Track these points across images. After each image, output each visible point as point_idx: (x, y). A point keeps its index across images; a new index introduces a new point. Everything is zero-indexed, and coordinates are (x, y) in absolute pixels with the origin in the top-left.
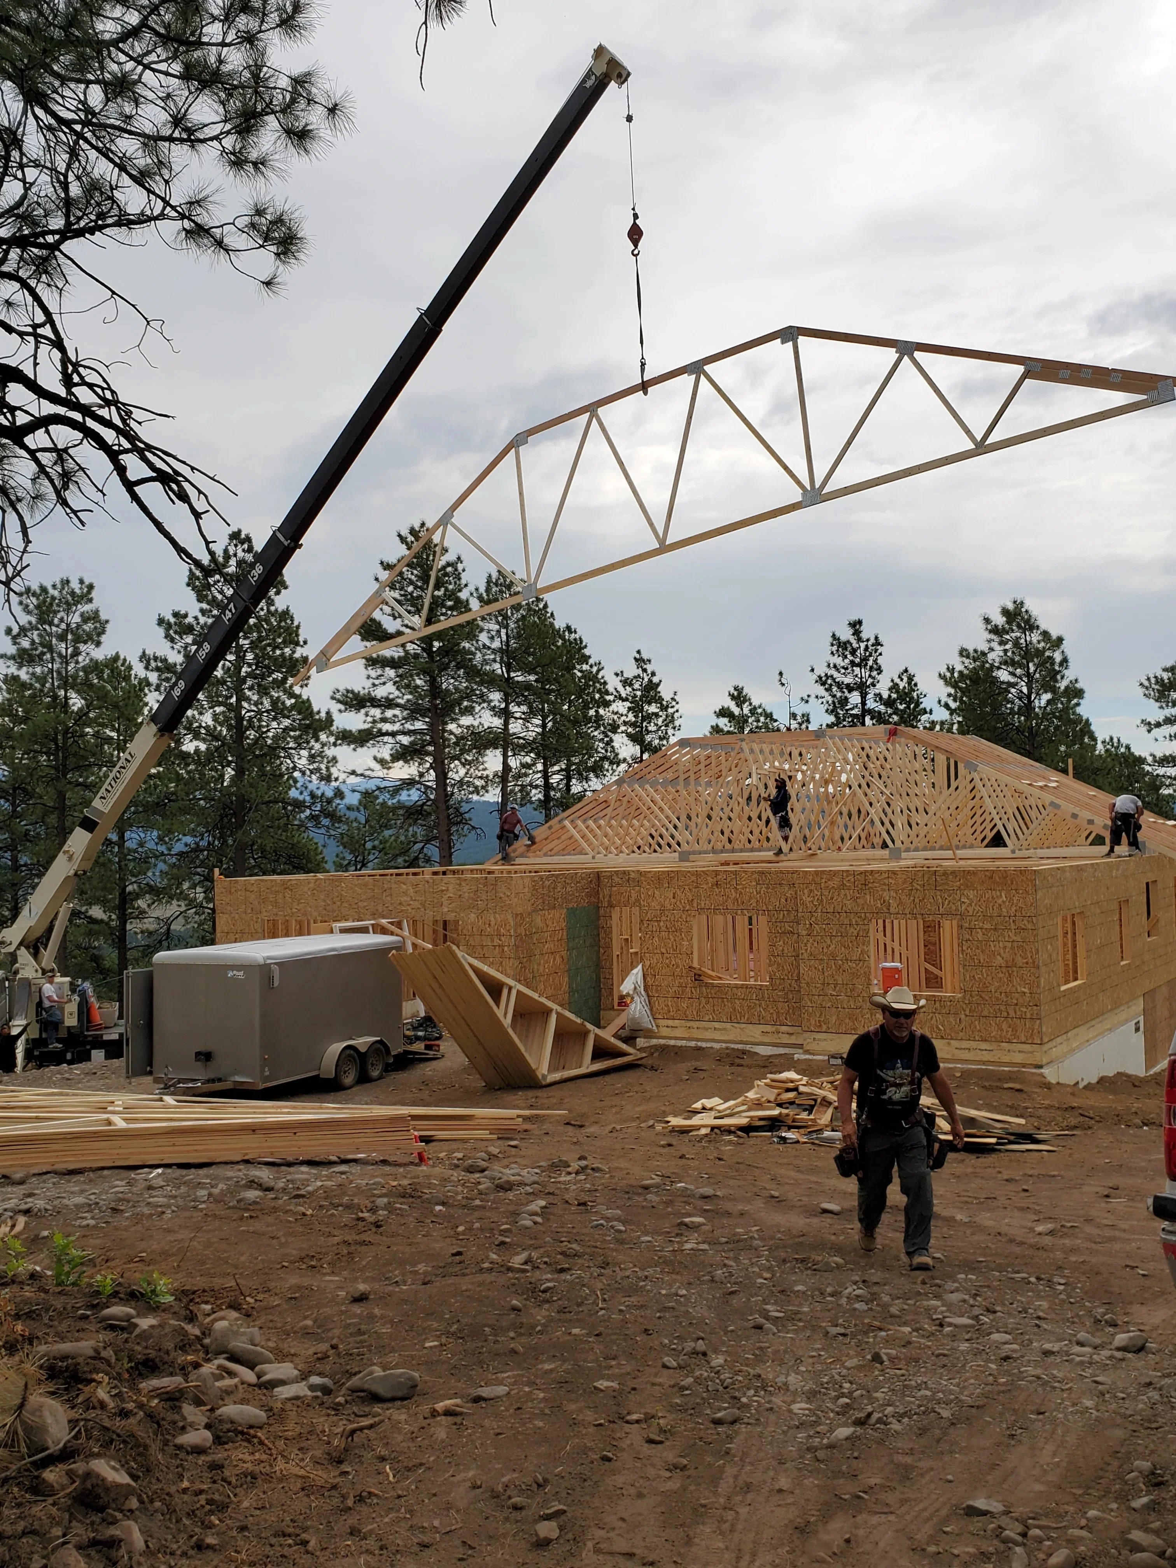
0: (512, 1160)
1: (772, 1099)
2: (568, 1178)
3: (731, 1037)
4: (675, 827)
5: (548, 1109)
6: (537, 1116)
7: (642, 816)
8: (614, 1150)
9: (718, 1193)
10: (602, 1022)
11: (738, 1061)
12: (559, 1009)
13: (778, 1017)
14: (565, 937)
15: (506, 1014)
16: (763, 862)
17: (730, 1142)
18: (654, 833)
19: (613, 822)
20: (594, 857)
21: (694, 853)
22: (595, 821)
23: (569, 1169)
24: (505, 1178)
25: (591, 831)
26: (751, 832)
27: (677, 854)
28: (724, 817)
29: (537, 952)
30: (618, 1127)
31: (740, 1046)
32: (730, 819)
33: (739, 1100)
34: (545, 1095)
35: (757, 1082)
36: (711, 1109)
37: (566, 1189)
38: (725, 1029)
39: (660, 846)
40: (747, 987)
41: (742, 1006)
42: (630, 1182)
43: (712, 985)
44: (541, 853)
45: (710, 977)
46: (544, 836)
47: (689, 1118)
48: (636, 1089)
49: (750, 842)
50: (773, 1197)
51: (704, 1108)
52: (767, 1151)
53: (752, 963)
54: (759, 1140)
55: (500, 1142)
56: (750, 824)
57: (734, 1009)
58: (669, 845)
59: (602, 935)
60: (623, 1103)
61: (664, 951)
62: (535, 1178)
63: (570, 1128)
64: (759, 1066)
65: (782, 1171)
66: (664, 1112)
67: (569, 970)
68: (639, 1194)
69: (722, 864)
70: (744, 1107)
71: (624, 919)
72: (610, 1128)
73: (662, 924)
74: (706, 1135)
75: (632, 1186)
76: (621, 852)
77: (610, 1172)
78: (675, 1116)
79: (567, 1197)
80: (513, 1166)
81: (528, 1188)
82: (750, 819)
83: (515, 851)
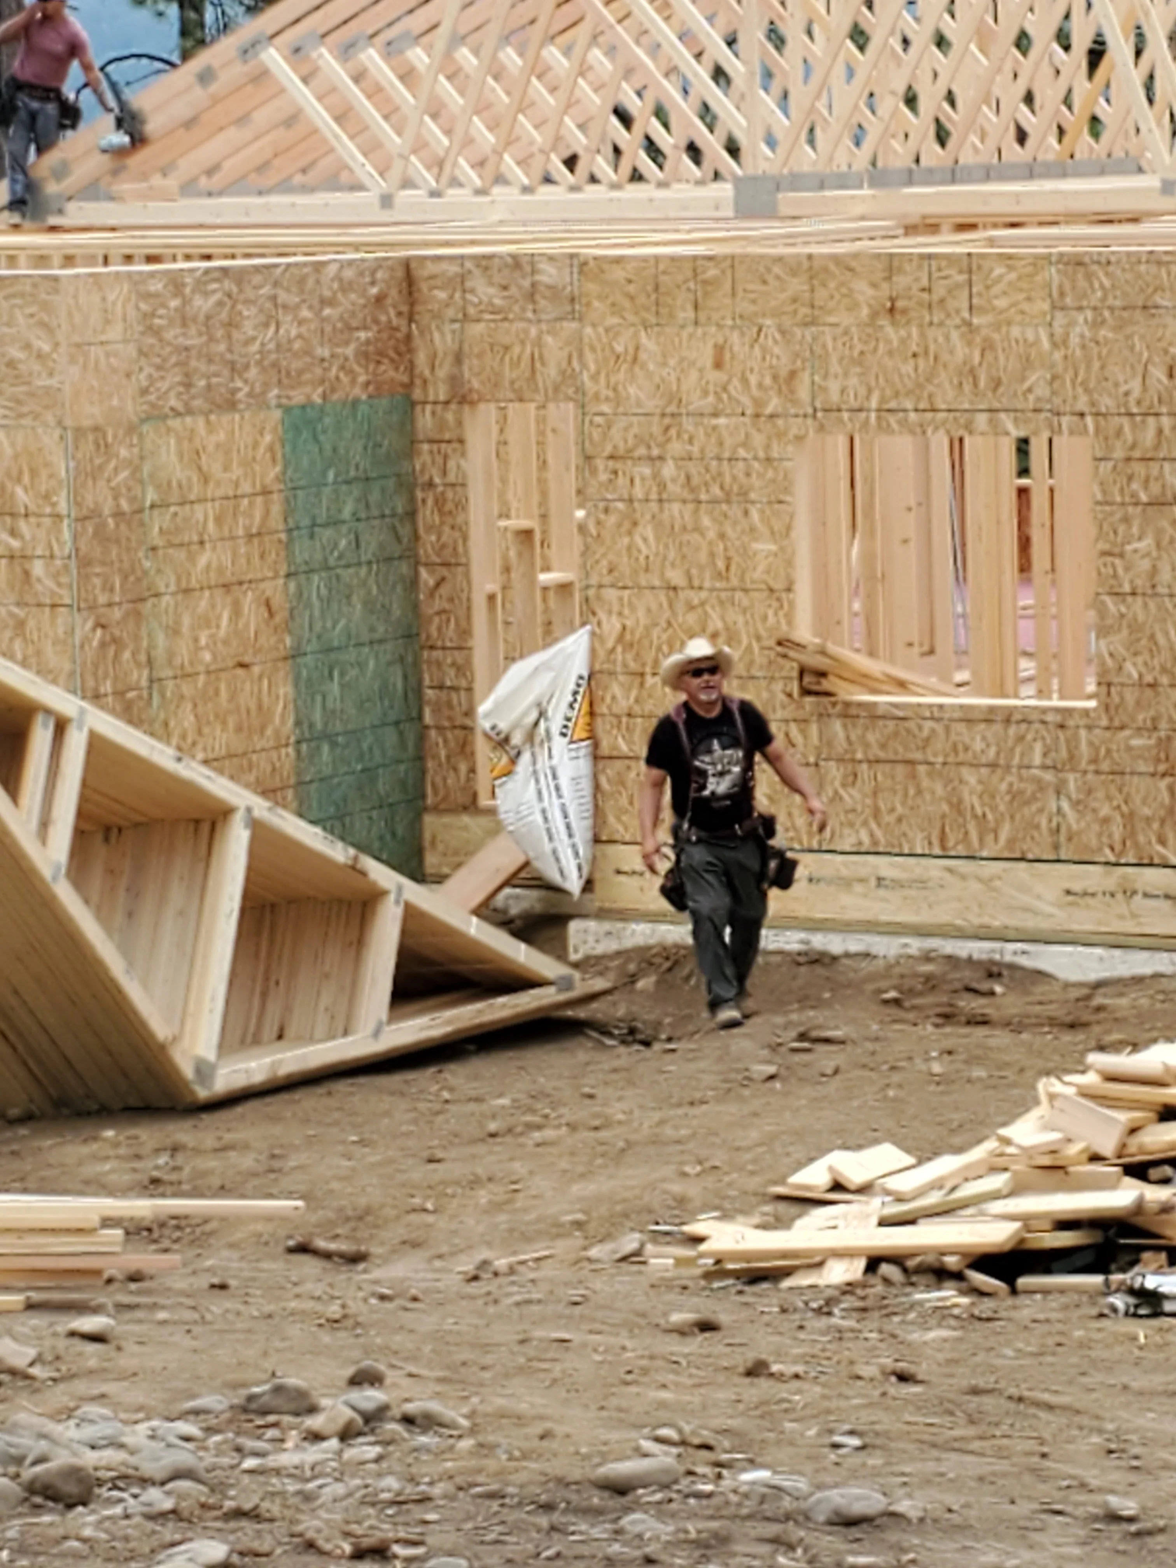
0: (81, 1387)
1: (1108, 1148)
2: (314, 1453)
3: (942, 915)
4: (719, 74)
5: (223, 1191)
6: (179, 1221)
7: (582, 33)
8: (485, 1347)
9: (903, 1506)
10: (431, 861)
11: (969, 1004)
12: (261, 807)
13: (1130, 833)
14: (276, 521)
15: (45, 824)
16: (1073, 218)
17: (942, 1313)
18: (634, 105)
19: (465, 55)
20: (386, 201)
21: (796, 181)
22: (390, 50)
23: (315, 1422)
24: (61, 1459)
25: (375, 92)
26: (1029, 99)
27: (725, 190)
28: (921, 37)
29: (166, 582)
30: (501, 1263)
31: (978, 949)
32: (941, 42)
33: (978, 1153)
34: (209, 1141)
35: (1047, 1085)
36: (864, 1189)
37: (308, 1497)
38: (922, 883)
39: (653, 149)
40: (1008, 717)
41: (988, 794)
42: (558, 1467)
43: (873, 714)
44: (172, 183)
45: (865, 681)
46: (181, 110)
47: (780, 1223)
48: (567, 1113)
49: (1022, 137)
50: (1114, 1518)
51: (837, 1186)
52: (1083, 1345)
53: (1026, 628)
54: (1055, 1301)
55: (37, 1321)
56: (1026, 64)
57: (957, 806)
58: (694, 151)
59: (427, 514)
60: (519, 1168)
61: (676, 577)
62: (184, 1457)
63: (309, 1265)
64: (1053, 1022)
65: (1147, 1421)
66: (681, 1201)
67: (295, 654)
68: (594, 1513)
69: (910, 230)
70: (998, 1181)
71: (514, 453)
72: (468, 1266)
73: (668, 470)
74: (849, 1288)
75: (563, 1482)
76: (500, 179)
77: (473, 1431)
78: (726, 1216)
79: (309, 1525)
80: (92, 1410)
81: (153, 1494)
82: (1023, 42)
83: (59, 174)
